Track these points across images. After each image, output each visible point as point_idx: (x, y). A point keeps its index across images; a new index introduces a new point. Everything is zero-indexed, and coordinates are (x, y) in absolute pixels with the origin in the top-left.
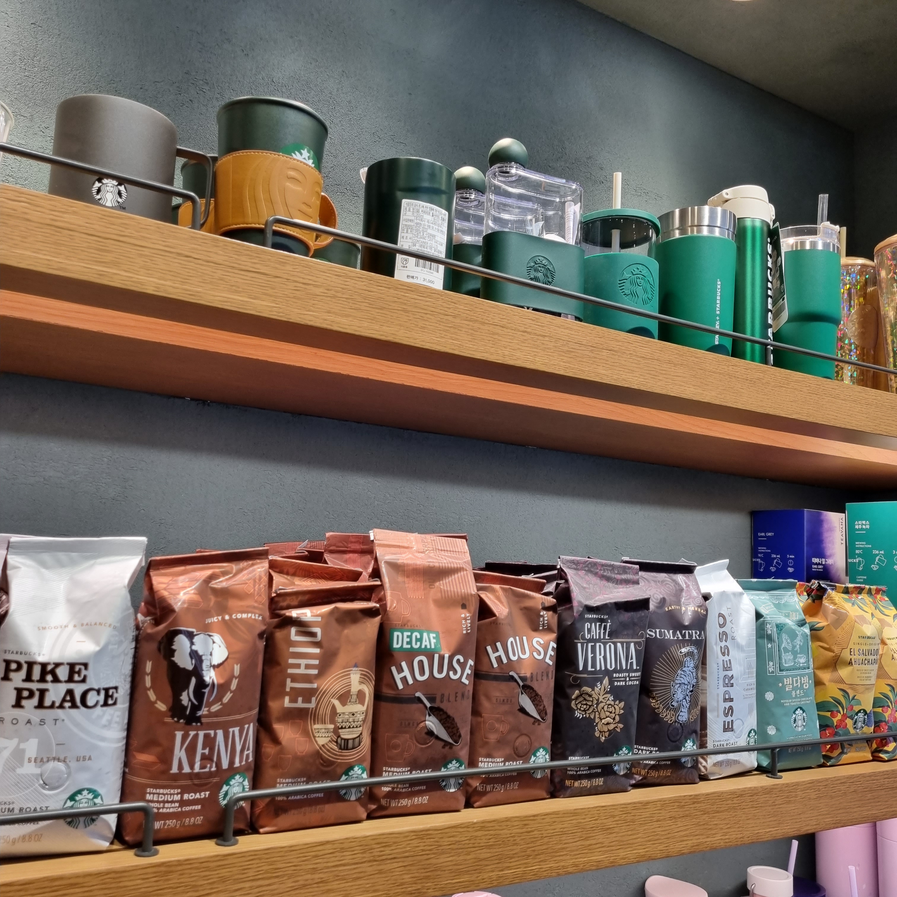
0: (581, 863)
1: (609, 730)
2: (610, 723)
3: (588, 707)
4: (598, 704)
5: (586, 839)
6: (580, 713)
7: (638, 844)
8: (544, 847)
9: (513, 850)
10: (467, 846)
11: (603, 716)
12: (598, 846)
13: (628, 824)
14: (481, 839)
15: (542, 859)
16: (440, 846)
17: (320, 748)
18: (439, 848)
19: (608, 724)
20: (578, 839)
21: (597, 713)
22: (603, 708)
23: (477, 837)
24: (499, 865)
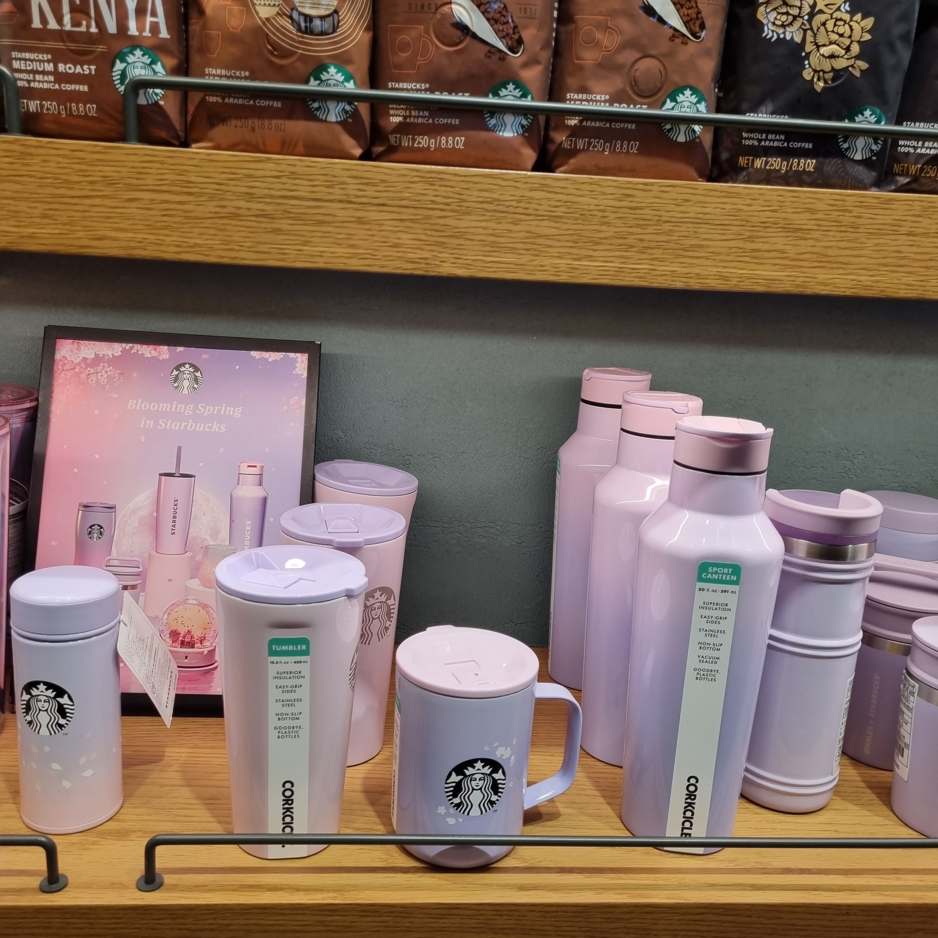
0: (734, 275)
1: (833, 70)
2: (838, 57)
3: (790, 18)
4: (812, 15)
5: (751, 239)
6: (773, 31)
7: (860, 266)
8: (663, 238)
9: (600, 231)
10: (512, 210)
11: (821, 40)
12: (773, 254)
13: (843, 229)
14: (540, 205)
15: (656, 256)
16: (464, 201)
17: (264, 23)
18: (462, 204)
19: (832, 56)
20: (732, 237)
21: (809, 33)
22: (824, 24)
23: (532, 198)
24: (574, 251)
